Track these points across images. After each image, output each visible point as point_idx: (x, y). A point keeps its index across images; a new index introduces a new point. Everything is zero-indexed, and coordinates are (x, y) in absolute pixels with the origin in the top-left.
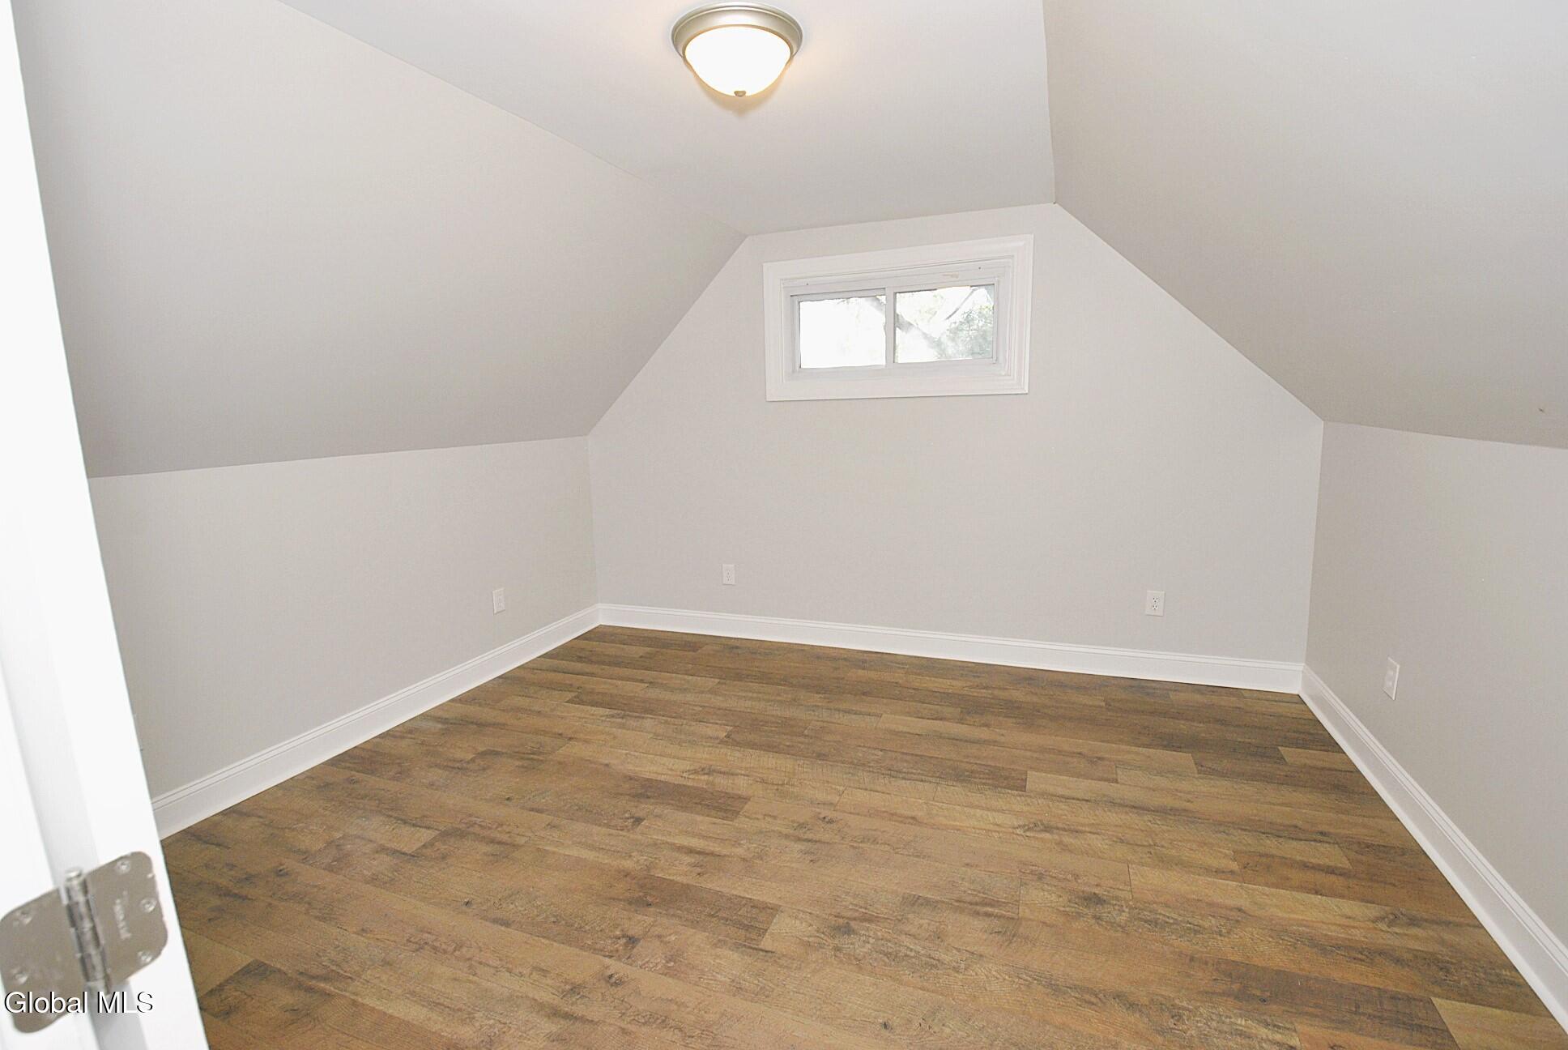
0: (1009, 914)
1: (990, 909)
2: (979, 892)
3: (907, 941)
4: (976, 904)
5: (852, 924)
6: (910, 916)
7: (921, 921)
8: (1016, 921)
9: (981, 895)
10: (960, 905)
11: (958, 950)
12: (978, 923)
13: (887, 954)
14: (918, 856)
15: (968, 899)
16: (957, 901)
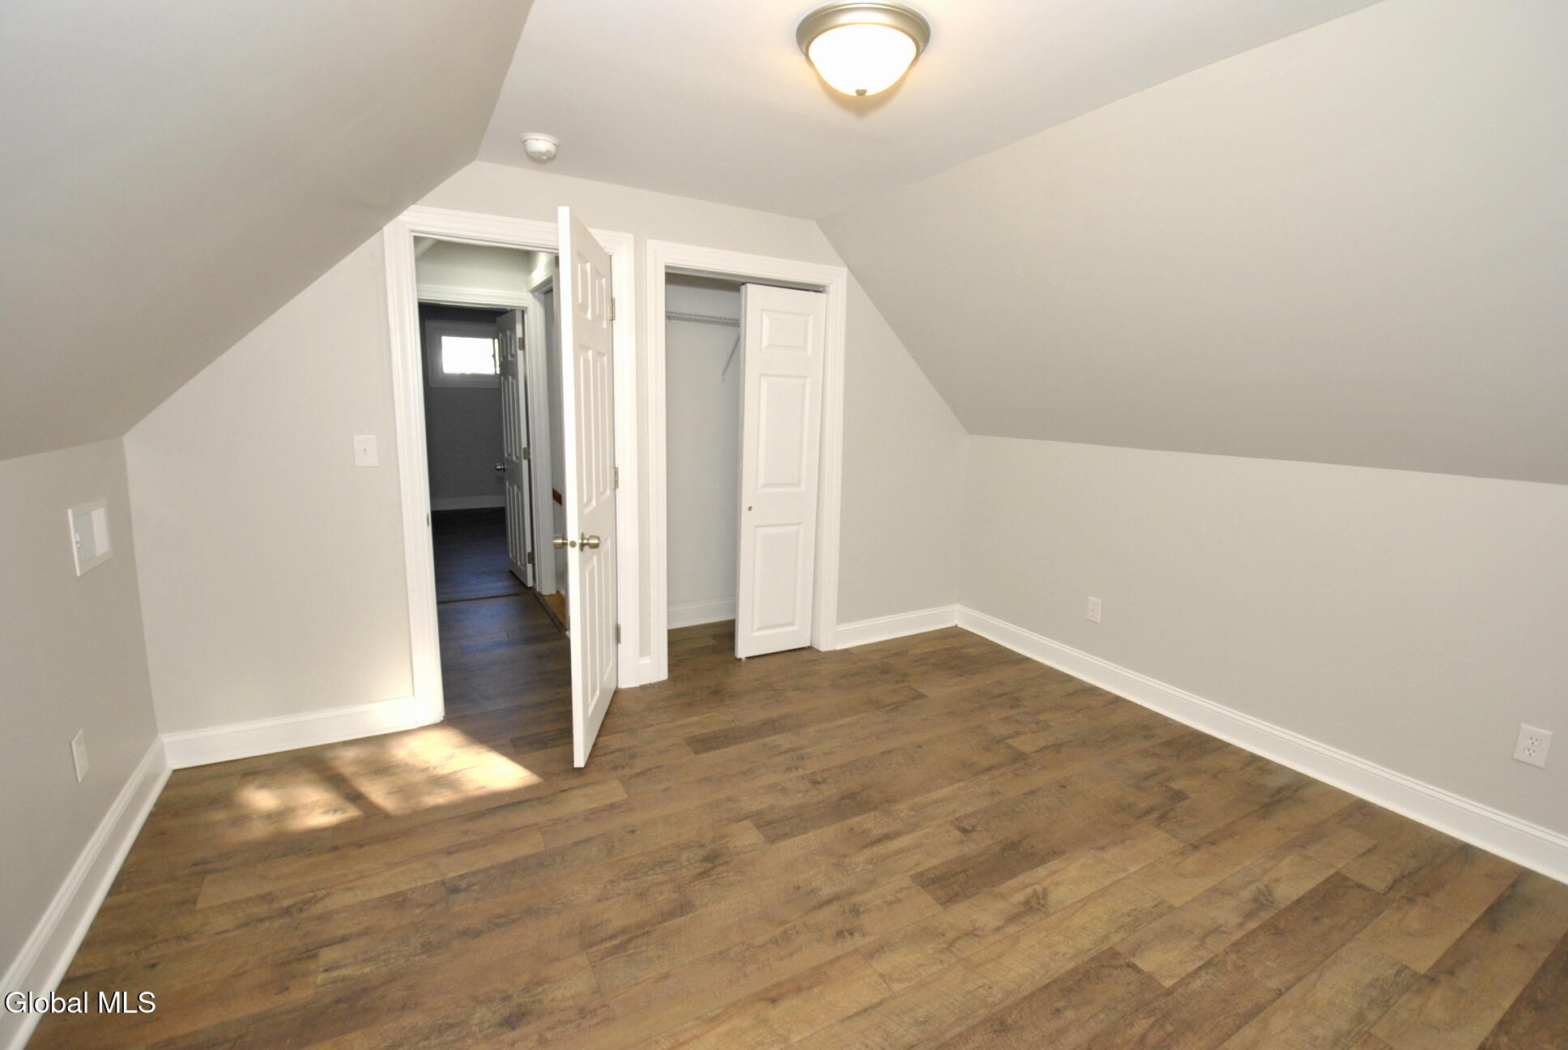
0: (595, 949)
1: (615, 942)
2: (634, 953)
3: (661, 878)
4: (630, 940)
5: (710, 865)
6: (676, 896)
7: (664, 898)
8: (585, 946)
9: (632, 951)
10: (643, 930)
11: (619, 895)
12: (617, 924)
13: (667, 862)
14: (721, 953)
15: (639, 941)
16: (648, 932)
